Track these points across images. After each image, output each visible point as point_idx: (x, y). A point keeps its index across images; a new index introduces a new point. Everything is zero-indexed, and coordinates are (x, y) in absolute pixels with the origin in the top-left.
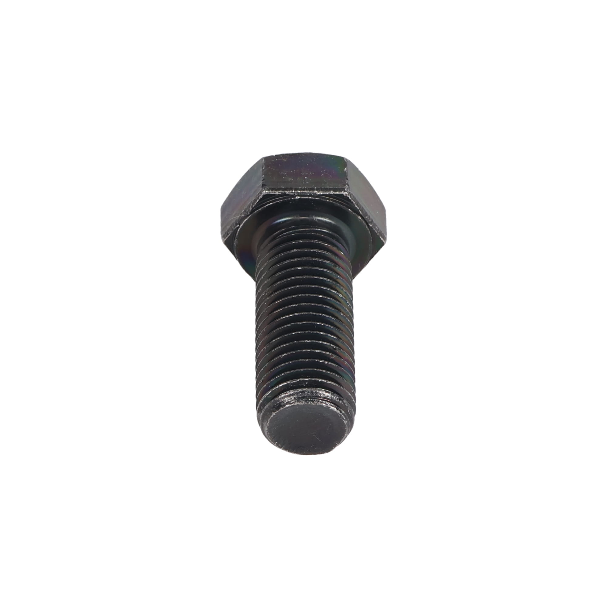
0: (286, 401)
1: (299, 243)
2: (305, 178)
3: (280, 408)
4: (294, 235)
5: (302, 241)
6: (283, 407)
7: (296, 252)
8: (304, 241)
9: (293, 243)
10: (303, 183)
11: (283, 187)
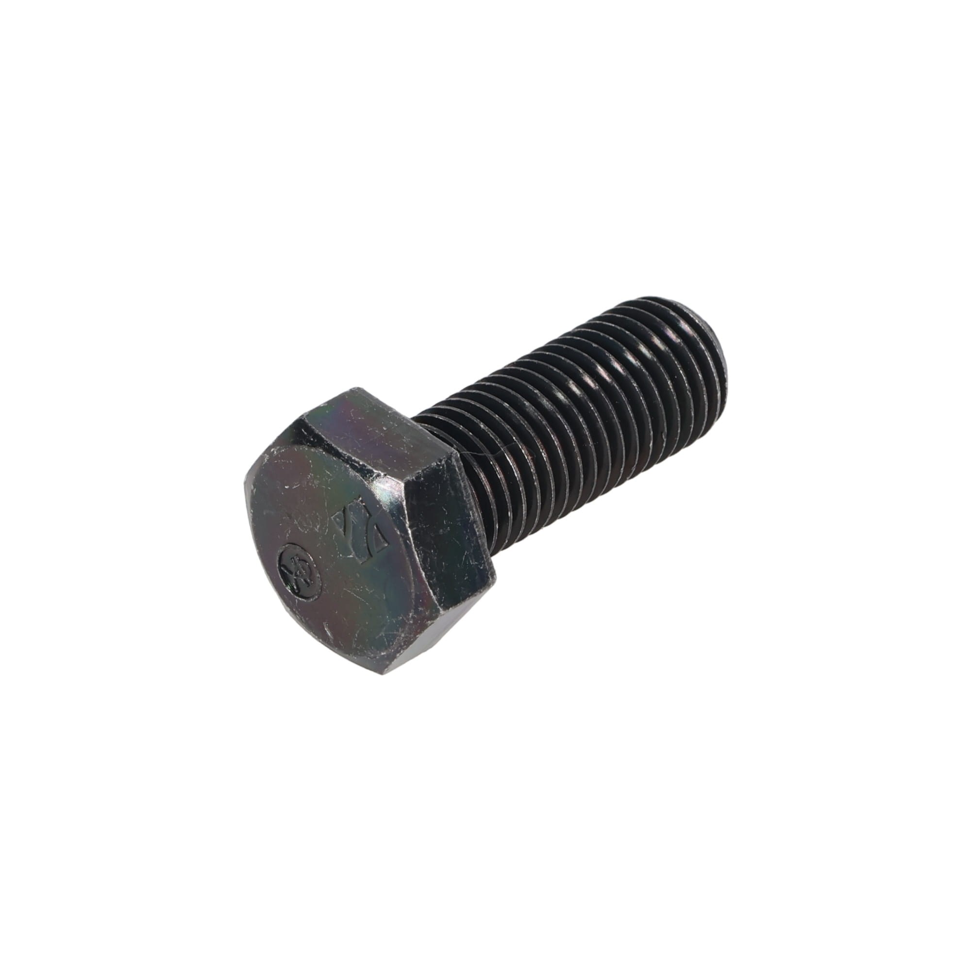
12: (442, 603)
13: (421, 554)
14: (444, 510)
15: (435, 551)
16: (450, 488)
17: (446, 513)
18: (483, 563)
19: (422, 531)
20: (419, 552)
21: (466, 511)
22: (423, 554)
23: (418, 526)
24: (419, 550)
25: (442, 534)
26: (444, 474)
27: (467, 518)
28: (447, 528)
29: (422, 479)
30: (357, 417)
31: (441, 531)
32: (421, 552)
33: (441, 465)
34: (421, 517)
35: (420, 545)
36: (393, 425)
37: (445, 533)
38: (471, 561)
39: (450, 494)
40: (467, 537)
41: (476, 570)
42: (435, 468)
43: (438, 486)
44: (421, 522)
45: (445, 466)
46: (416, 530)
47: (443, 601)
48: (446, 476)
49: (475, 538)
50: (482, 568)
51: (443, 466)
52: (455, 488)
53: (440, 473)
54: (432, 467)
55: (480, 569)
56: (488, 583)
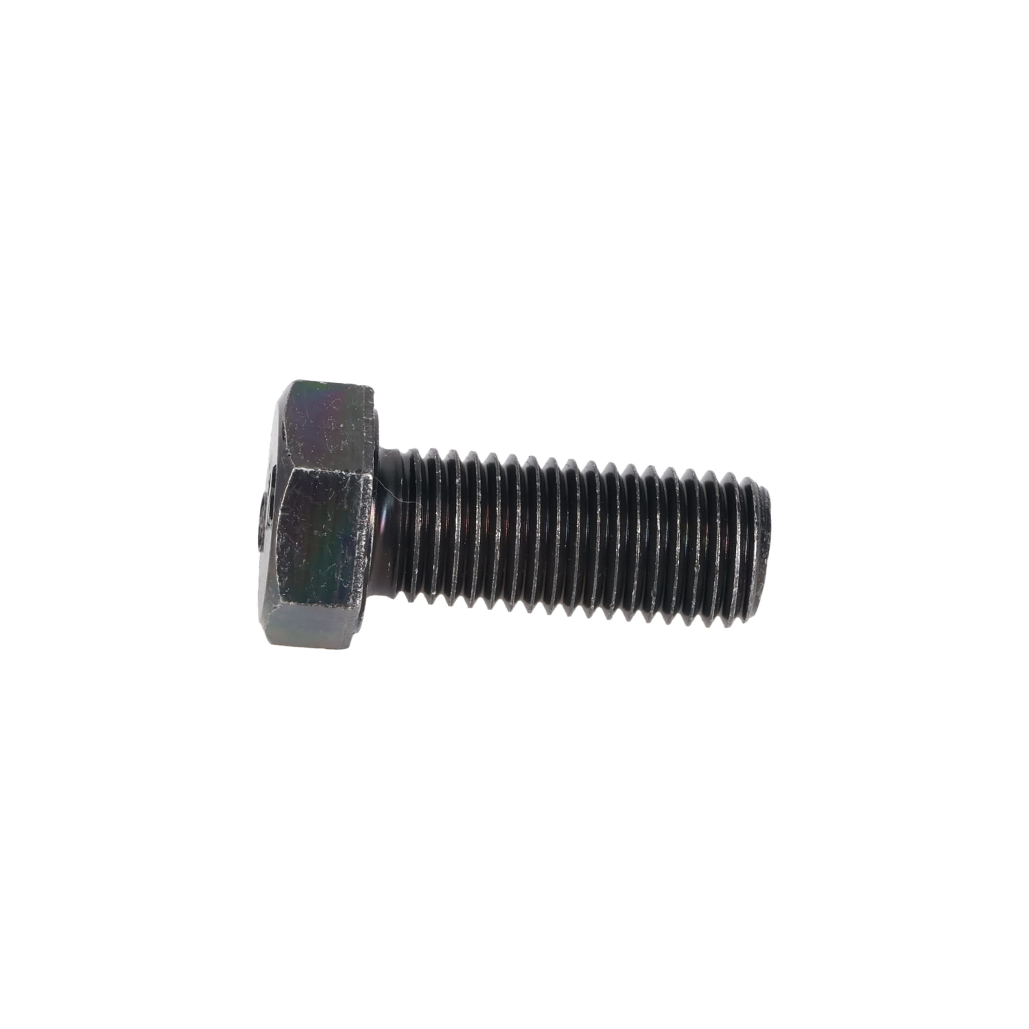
1: (442, 475)
2: (341, 426)
5: (439, 470)
7: (461, 480)
12: (285, 593)
13: (282, 540)
14: (329, 515)
15: (300, 545)
16: (346, 502)
17: (330, 520)
18: (349, 584)
20: (281, 536)
21: (353, 529)
22: (284, 540)
23: (292, 513)
25: (316, 534)
26: (345, 485)
27: (351, 536)
28: (324, 533)
29: (318, 477)
30: (334, 406)
31: (316, 531)
32: (284, 538)
33: (345, 476)
34: (299, 508)
35: (286, 531)
36: (352, 427)
37: (319, 535)
38: (336, 574)
39: (343, 505)
40: (343, 552)
41: (338, 585)
42: (337, 475)
43: (332, 491)
44: (297, 512)
45: (349, 479)
46: (287, 516)
47: (287, 591)
48: (346, 489)
49: (351, 557)
50: (346, 587)
51: (347, 478)
52: (350, 503)
53: (340, 482)
54: (334, 472)
55: (343, 586)
56: (346, 603)
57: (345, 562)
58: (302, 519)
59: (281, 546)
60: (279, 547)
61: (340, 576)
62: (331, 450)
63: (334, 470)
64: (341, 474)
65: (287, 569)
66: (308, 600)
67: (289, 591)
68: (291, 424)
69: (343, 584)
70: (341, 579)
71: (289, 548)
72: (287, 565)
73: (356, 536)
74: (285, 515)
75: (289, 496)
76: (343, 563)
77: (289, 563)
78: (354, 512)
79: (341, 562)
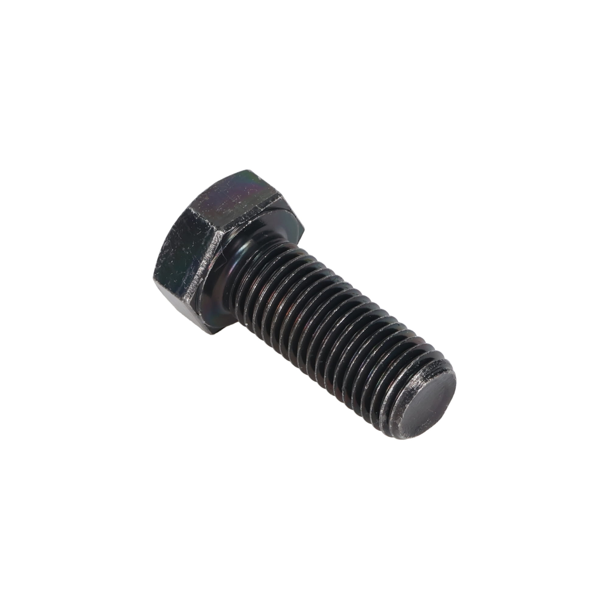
0: (415, 388)
1: (278, 260)
2: (239, 202)
3: (413, 397)
4: (266, 257)
5: (280, 257)
6: (415, 395)
7: (285, 268)
8: (281, 257)
9: (274, 263)
10: (242, 208)
11: (233, 220)
12: (156, 274)
13: (167, 244)
14: (193, 243)
15: (174, 251)
16: (204, 240)
17: (193, 246)
18: (187, 287)
19: (176, 236)
20: (167, 241)
21: (201, 258)
22: (167, 245)
23: (177, 231)
24: (168, 241)
25: (183, 250)
26: (207, 231)
27: (199, 261)
28: (187, 251)
29: (197, 218)
30: (249, 192)
31: (184, 249)
32: (168, 243)
33: (209, 225)
34: (181, 230)
35: (170, 240)
36: (244, 206)
37: (185, 251)
38: (183, 278)
39: (202, 242)
40: (192, 268)
41: (182, 285)
42: (206, 223)
43: (200, 231)
44: (179, 233)
45: (211, 229)
46: (174, 232)
47: (157, 273)
48: (207, 233)
49: (194, 273)
50: (185, 288)
51: (210, 227)
52: (206, 243)
53: (206, 228)
54: (205, 220)
55: (184, 287)
56: (182, 297)
57: (190, 274)
58: (180, 238)
59: (165, 246)
60: (164, 246)
61: (185, 280)
62: (218, 210)
63: (206, 220)
64: (208, 223)
65: (162, 261)
66: (165, 285)
67: (159, 274)
68: (216, 186)
69: (185, 286)
70: (185, 283)
71: (168, 250)
72: (163, 259)
73: (201, 263)
74: (173, 231)
75: (179, 221)
76: (189, 274)
77: (165, 258)
78: (205, 249)
79: (188, 273)
